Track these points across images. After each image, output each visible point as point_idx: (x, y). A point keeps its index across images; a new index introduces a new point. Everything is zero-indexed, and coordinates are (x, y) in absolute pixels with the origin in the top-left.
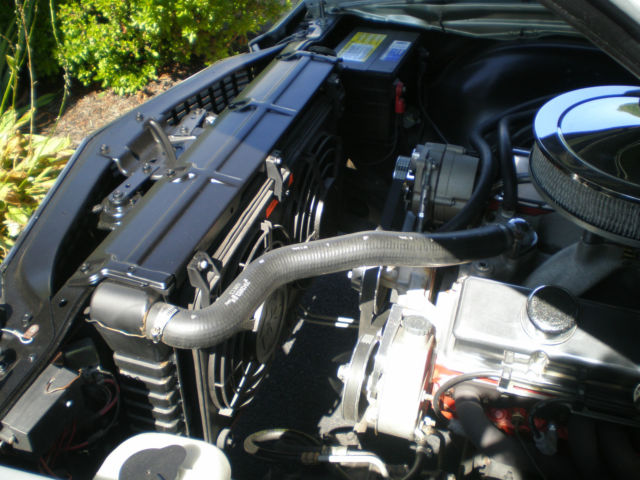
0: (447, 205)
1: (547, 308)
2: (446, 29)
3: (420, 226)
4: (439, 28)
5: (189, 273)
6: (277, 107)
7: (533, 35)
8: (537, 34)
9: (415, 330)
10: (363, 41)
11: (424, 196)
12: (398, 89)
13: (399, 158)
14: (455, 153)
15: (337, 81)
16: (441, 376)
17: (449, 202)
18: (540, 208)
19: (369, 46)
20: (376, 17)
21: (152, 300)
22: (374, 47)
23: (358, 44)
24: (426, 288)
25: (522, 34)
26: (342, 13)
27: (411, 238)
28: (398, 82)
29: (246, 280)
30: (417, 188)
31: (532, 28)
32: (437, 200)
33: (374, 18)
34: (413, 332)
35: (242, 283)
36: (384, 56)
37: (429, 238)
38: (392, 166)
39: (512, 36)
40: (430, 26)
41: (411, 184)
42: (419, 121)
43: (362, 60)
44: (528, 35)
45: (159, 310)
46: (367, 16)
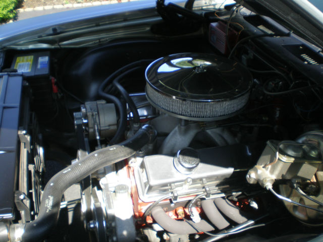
0: (107, 129)
1: (187, 158)
2: (62, 46)
3: (99, 143)
4: (58, 46)
5: (16, 204)
6: (6, 105)
7: (104, 41)
8: (106, 40)
9: (122, 191)
10: (23, 61)
11: (96, 128)
12: (53, 81)
13: (74, 114)
14: (102, 104)
15: (27, 84)
16: (142, 207)
17: (108, 128)
18: (147, 118)
19: (27, 63)
20: (24, 48)
21: (8, 225)
22: (31, 63)
23: (21, 63)
24: (114, 171)
25: (100, 42)
26: (5, 49)
27: (115, 148)
28: (52, 78)
29: (50, 197)
30: (90, 125)
31: (103, 38)
32: (102, 128)
33: (23, 49)
34: (122, 193)
35: (49, 199)
36: (39, 66)
37: (122, 145)
38: (73, 118)
39: (95, 43)
40: (53, 47)
41: (87, 125)
42: (62, 94)
43: (29, 71)
44: (103, 41)
45: (14, 229)
46: (19, 48)
